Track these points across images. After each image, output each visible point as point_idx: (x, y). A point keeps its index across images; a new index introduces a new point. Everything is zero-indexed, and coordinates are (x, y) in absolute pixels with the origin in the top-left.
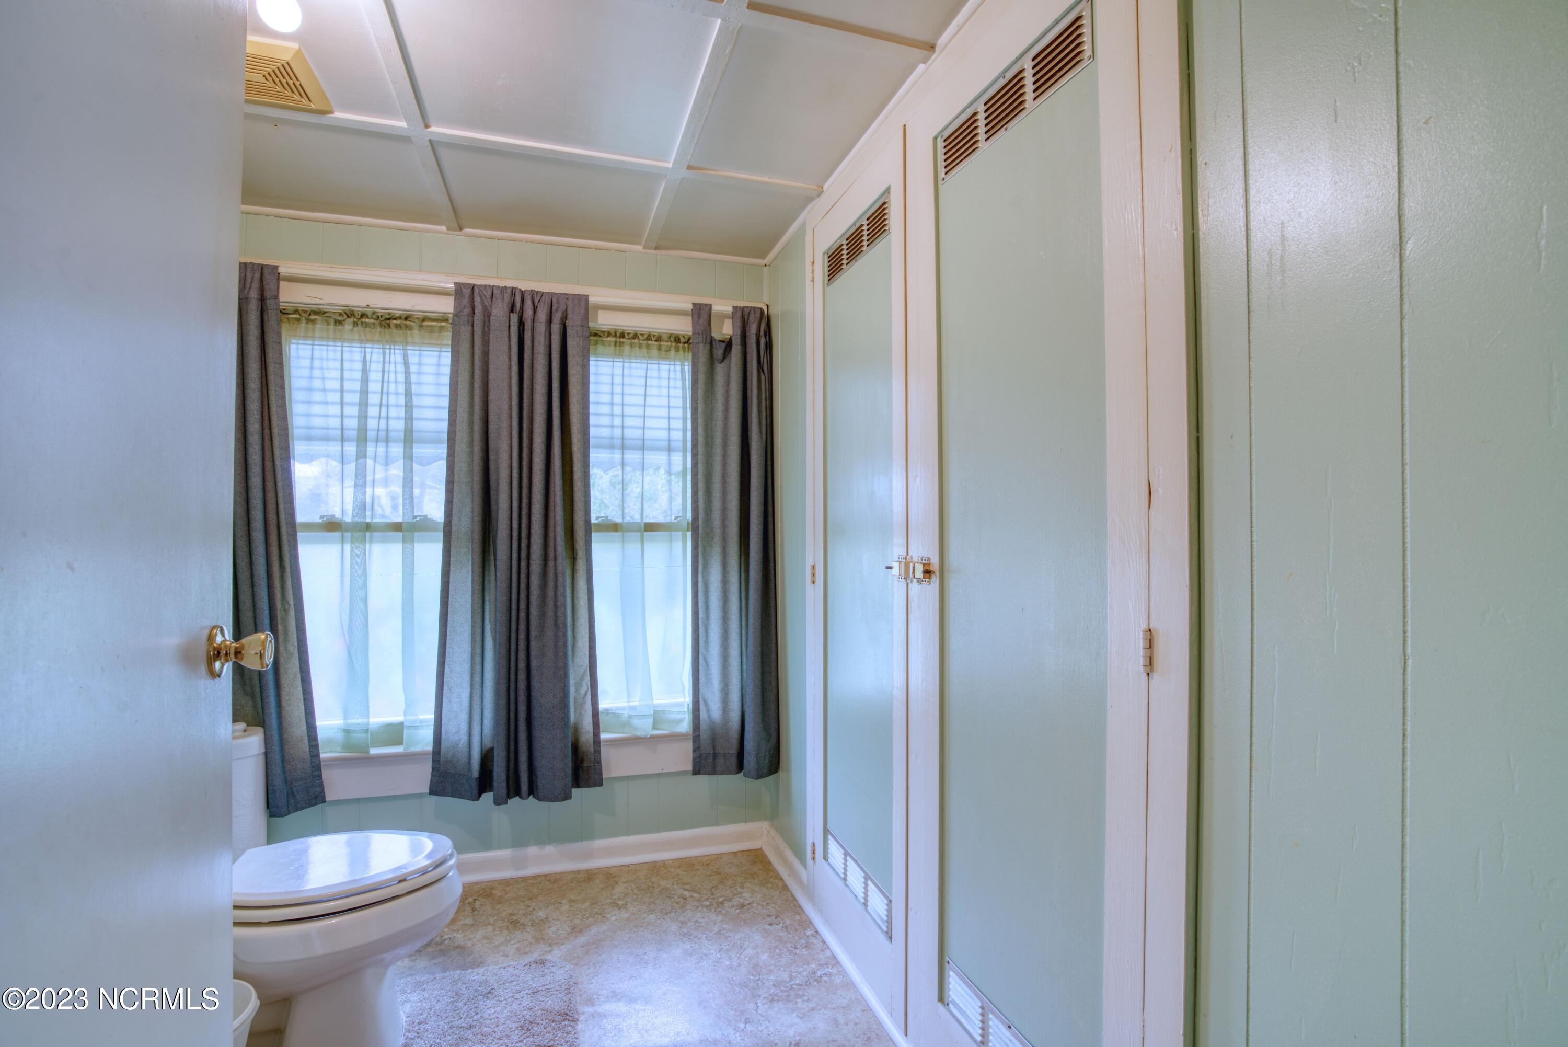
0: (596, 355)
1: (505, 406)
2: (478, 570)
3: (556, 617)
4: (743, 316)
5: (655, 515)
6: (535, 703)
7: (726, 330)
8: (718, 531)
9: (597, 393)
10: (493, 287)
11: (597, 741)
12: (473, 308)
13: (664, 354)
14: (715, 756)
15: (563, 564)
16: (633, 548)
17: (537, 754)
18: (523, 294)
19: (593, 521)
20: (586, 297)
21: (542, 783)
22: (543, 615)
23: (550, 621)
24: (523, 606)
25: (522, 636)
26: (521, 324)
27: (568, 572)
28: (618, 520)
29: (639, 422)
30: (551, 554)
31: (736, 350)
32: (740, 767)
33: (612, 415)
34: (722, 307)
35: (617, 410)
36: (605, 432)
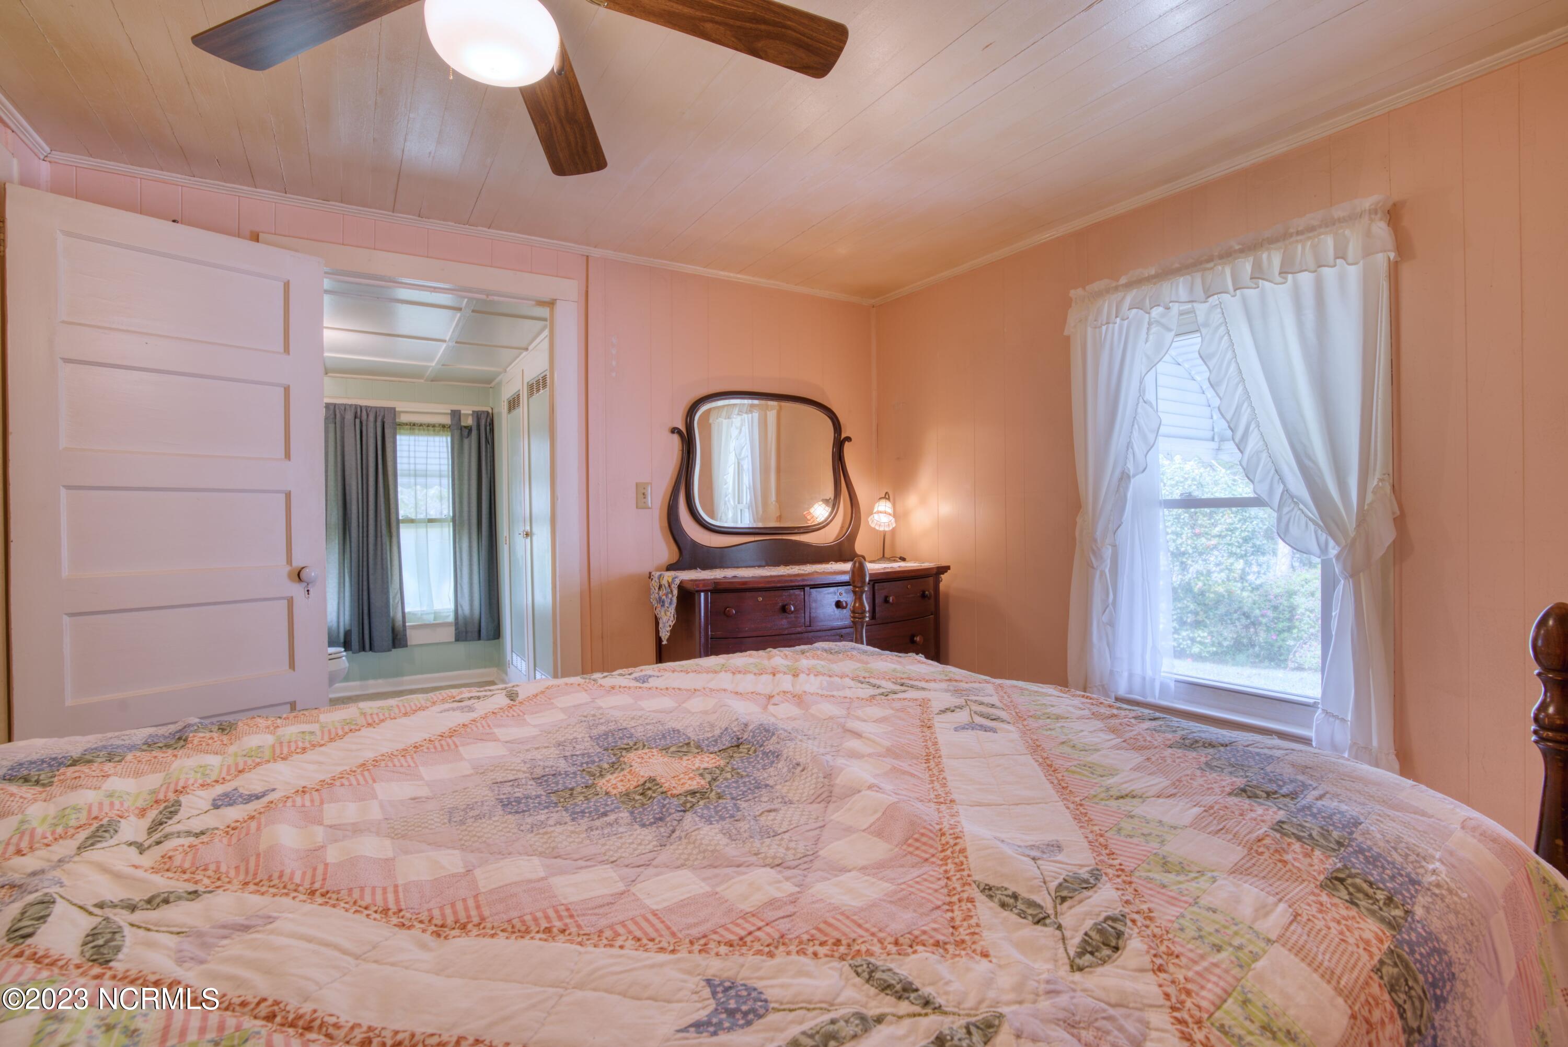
0: (401, 434)
1: (354, 464)
2: (341, 542)
3: (382, 564)
4: (477, 415)
5: (433, 514)
6: (372, 606)
7: (469, 421)
8: (466, 522)
9: (401, 451)
10: (345, 405)
11: (404, 625)
12: (335, 415)
13: (436, 433)
14: (466, 632)
15: (386, 539)
16: (422, 531)
17: (373, 630)
18: (361, 407)
19: (400, 518)
20: (394, 409)
21: (376, 643)
22: (375, 564)
23: (379, 566)
24: (365, 559)
25: (365, 574)
26: (361, 423)
27: (388, 543)
28: (413, 516)
29: (424, 461)
30: (379, 534)
31: (474, 433)
32: (479, 638)
33: (409, 464)
34: (466, 410)
35: (412, 461)
36: (406, 467)
